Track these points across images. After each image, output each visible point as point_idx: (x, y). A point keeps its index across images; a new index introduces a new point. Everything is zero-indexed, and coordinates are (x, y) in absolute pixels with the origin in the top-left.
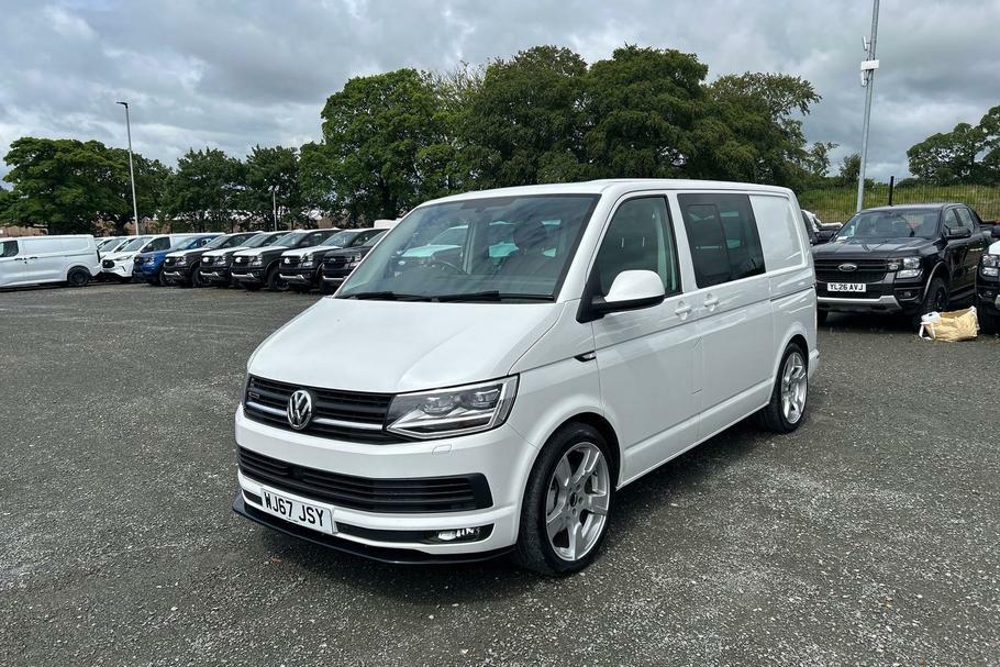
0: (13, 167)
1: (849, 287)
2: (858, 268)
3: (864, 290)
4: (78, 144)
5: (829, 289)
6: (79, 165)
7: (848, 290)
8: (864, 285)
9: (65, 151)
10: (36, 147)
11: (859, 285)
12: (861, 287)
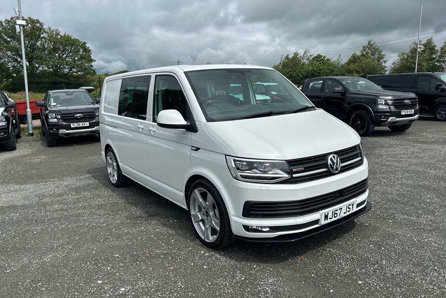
1: (81, 124)
2: (84, 116)
3: (88, 125)
5: (72, 126)
7: (81, 126)
8: (88, 123)
11: (86, 123)
12: (87, 124)
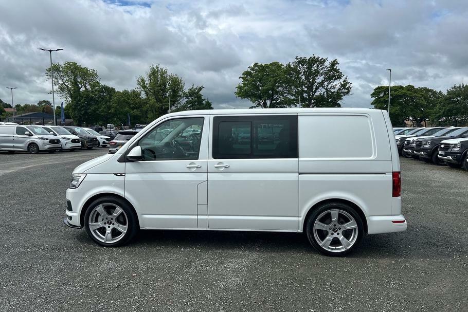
0: (374, 99)
4: (401, 87)
6: (401, 97)
9: (396, 90)
10: (383, 90)
